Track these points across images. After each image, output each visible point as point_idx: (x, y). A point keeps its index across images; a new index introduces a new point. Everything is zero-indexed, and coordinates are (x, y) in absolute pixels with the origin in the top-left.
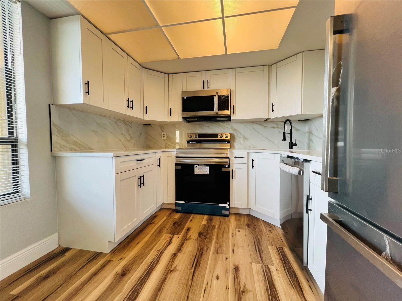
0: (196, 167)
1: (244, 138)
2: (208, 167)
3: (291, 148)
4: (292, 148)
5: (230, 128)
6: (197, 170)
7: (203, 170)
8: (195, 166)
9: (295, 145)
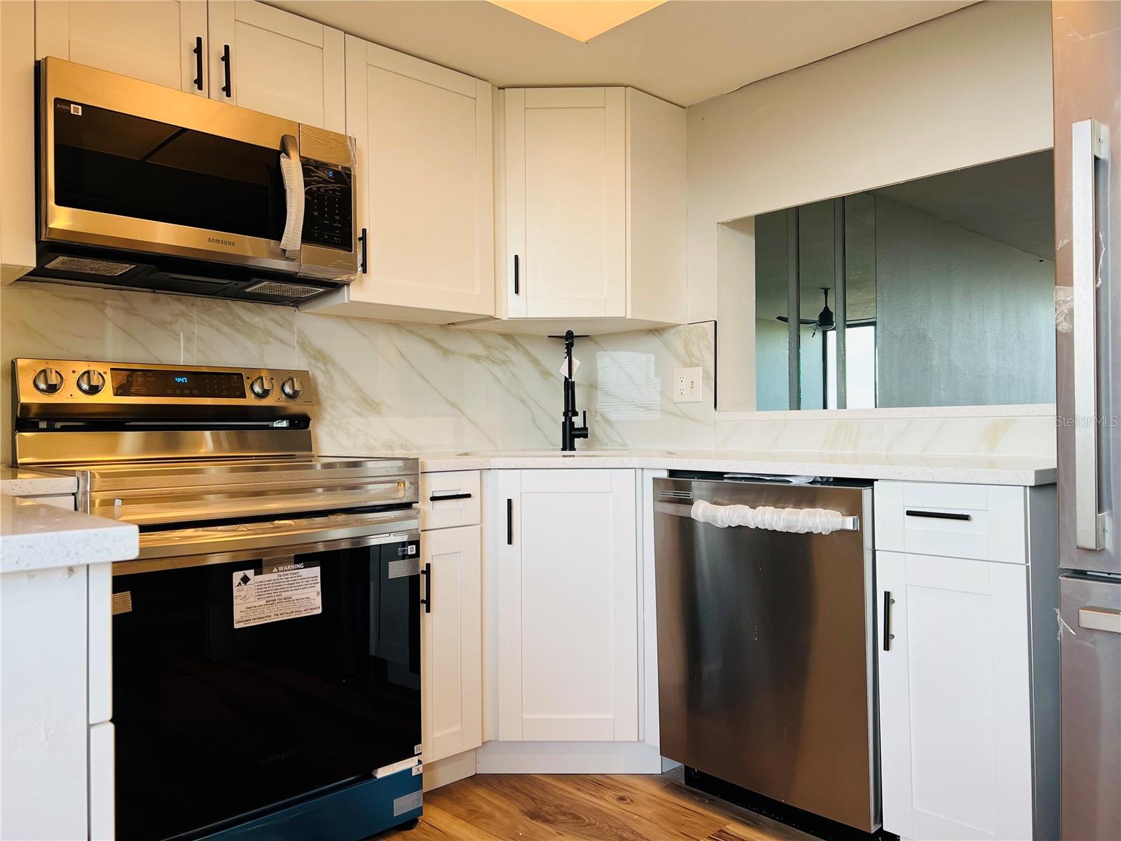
0: (245, 580)
1: (365, 400)
2: (316, 571)
3: (568, 445)
4: (572, 448)
5: (296, 345)
6: (253, 602)
7: (285, 595)
8: (237, 576)
9: (583, 432)
